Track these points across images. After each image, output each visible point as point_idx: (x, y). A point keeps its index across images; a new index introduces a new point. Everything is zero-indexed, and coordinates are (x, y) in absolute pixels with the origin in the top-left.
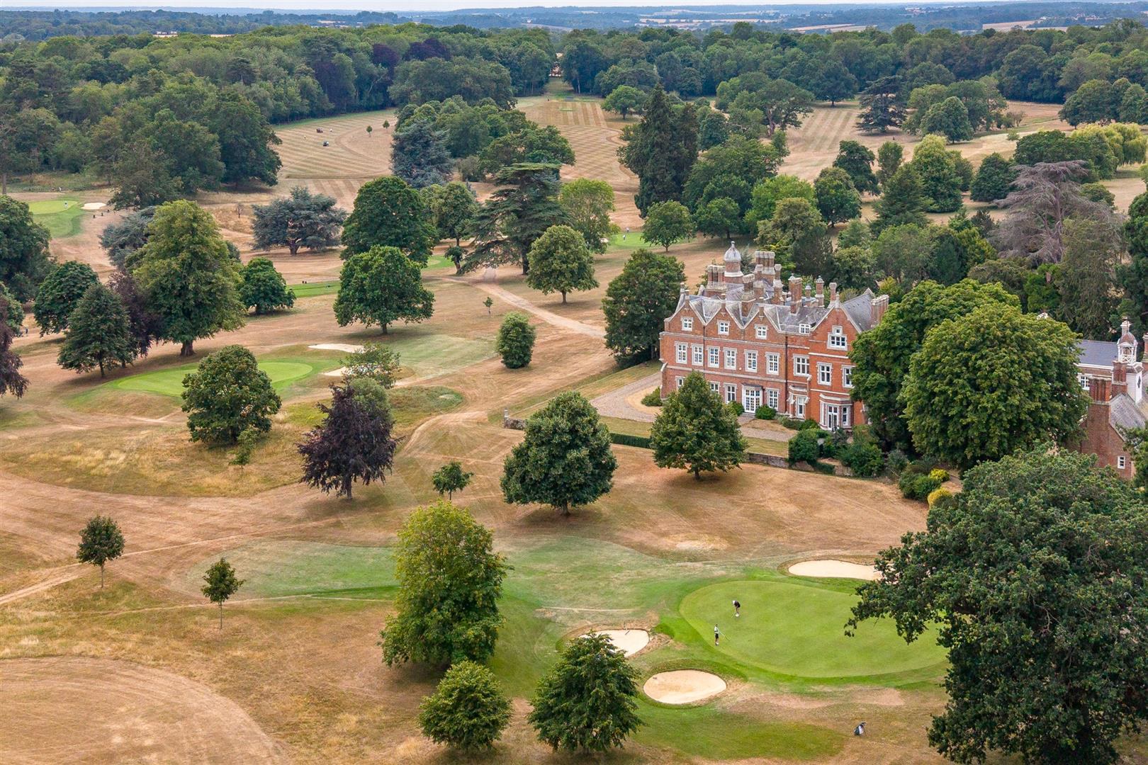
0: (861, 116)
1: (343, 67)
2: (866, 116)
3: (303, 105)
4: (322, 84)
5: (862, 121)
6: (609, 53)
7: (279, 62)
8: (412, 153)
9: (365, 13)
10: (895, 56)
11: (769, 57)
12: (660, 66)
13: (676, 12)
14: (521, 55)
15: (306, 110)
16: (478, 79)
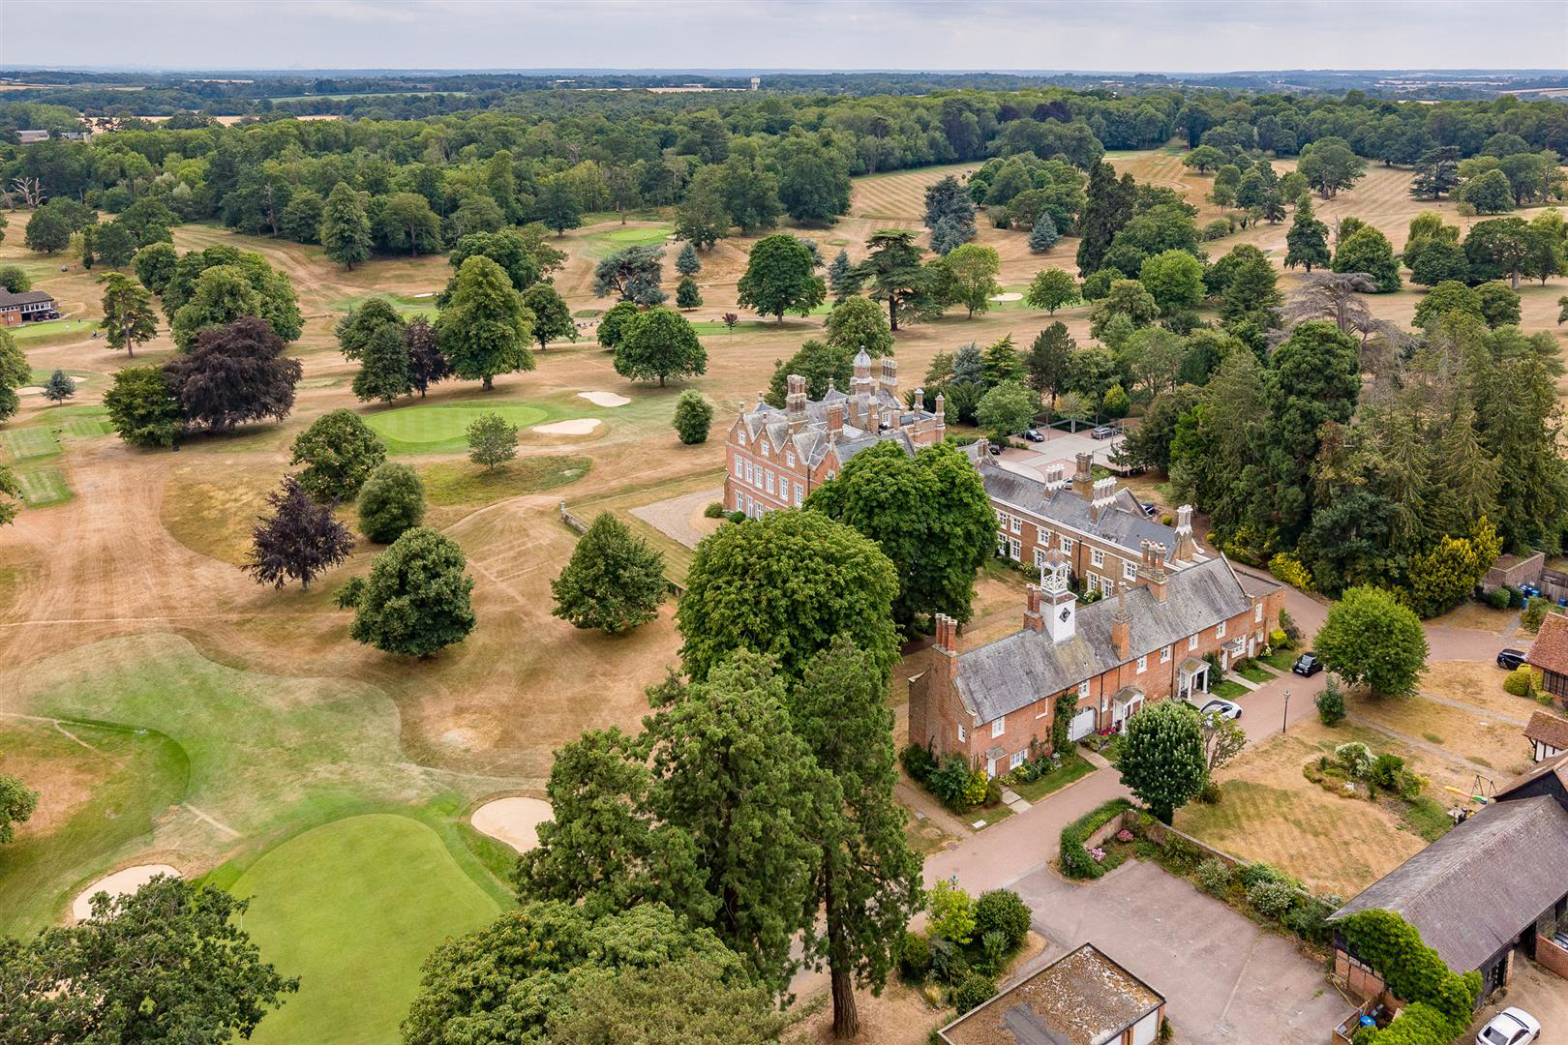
0: (1415, 182)
1: (968, 124)
2: (1420, 183)
3: (929, 155)
4: (949, 138)
5: (1415, 187)
6: (1216, 114)
7: (919, 120)
8: (939, 202)
9: (1141, 75)
10: (1490, 123)
11: (1364, 123)
12: (1260, 128)
13: (1420, 75)
14: (1137, 115)
15: (932, 158)
16: (1060, 138)
